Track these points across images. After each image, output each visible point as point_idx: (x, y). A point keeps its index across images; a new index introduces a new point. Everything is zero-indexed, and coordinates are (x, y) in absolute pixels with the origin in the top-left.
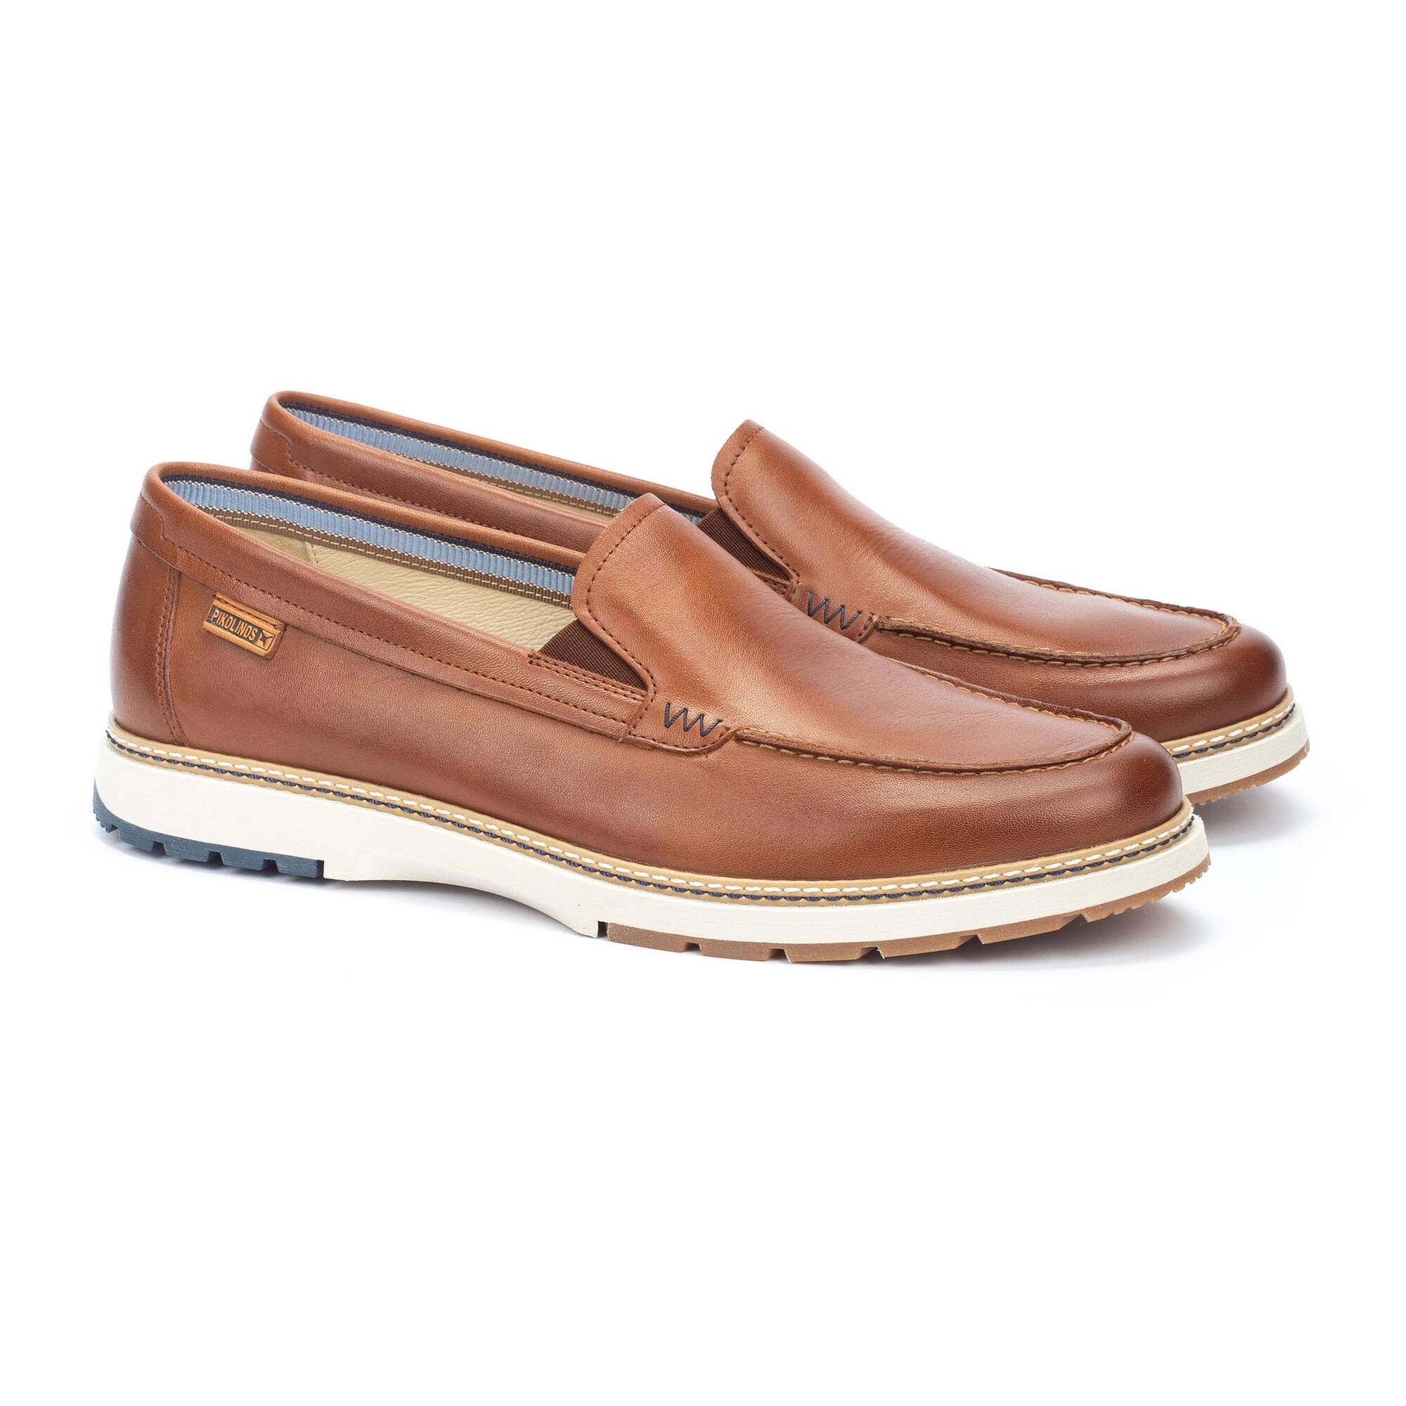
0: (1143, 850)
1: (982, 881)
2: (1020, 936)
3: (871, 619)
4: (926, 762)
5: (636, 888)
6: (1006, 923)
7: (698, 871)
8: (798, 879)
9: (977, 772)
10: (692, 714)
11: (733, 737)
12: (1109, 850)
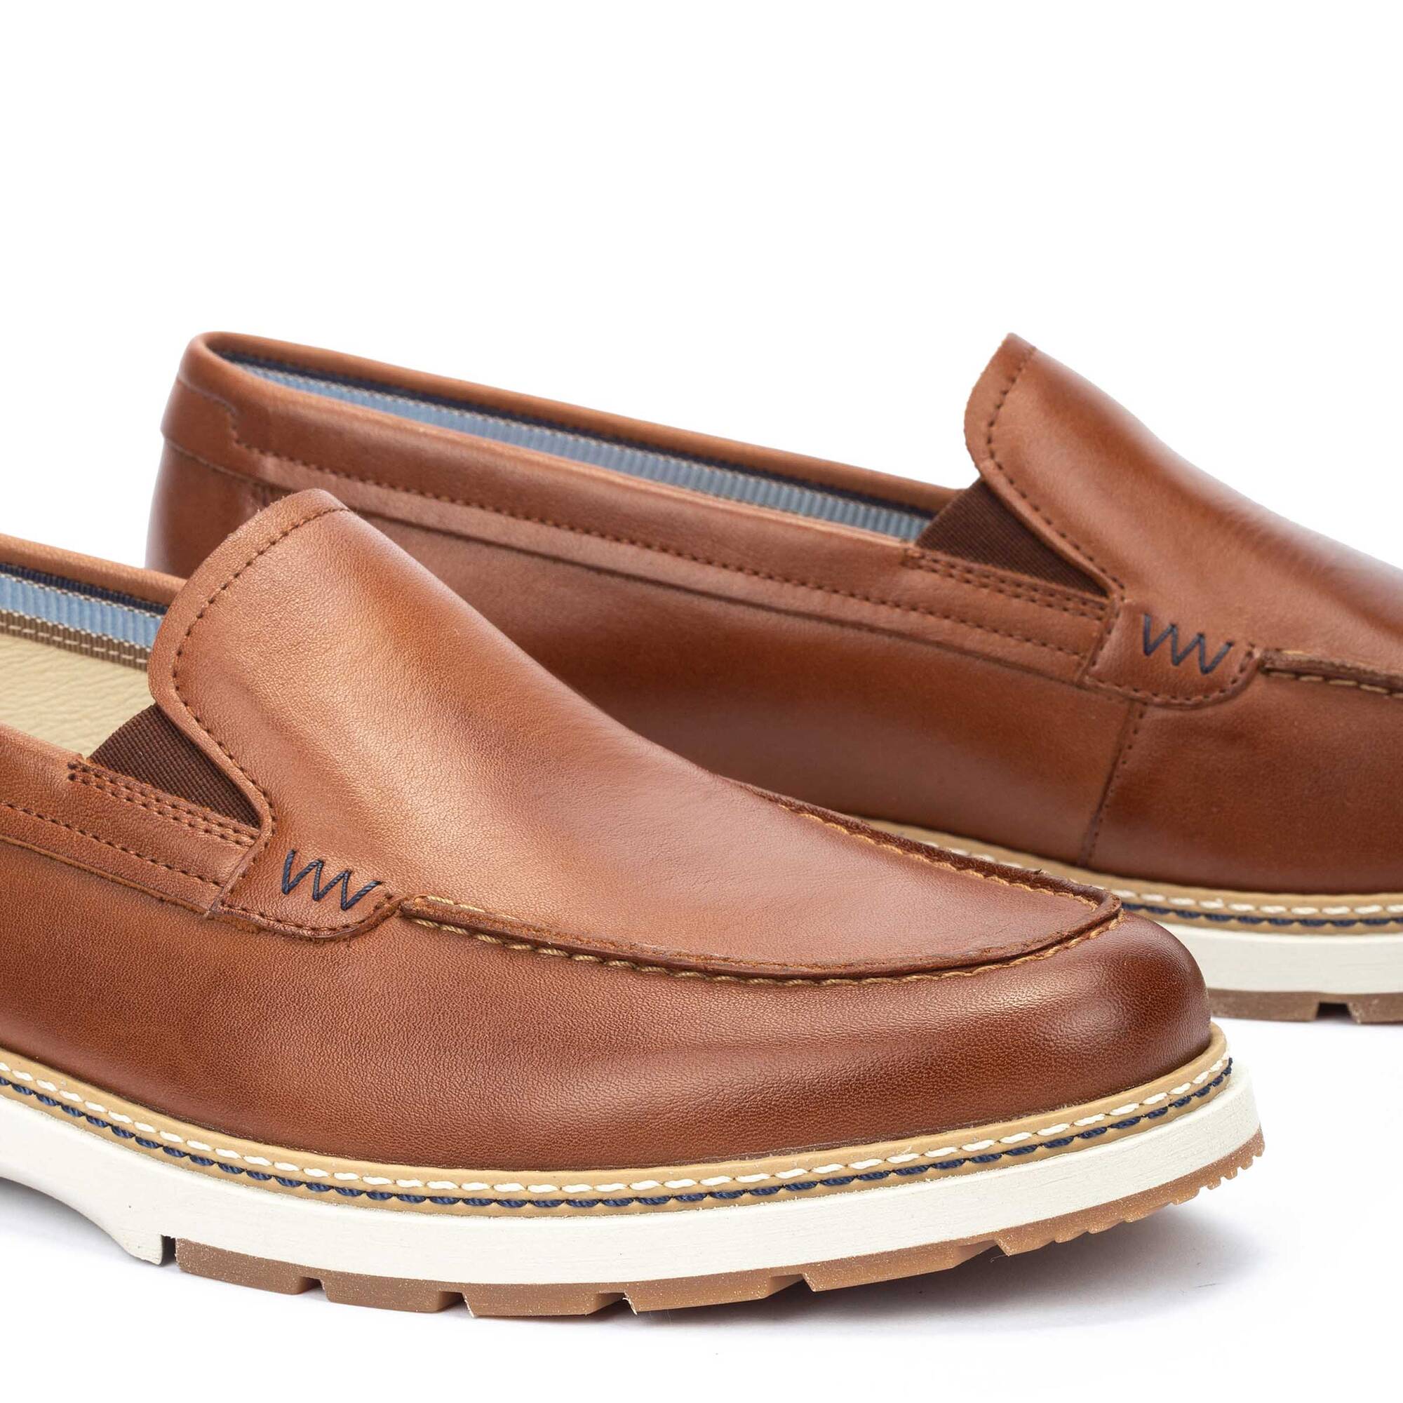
0: (1112, 1126)
1: (810, 1178)
2: (880, 1279)
3: (1250, 654)
4: (725, 960)
5: (219, 1177)
6: (855, 1255)
7: (321, 1151)
8: (488, 1168)
9: (817, 979)
10: (331, 872)
11: (398, 912)
12: (1047, 1125)
